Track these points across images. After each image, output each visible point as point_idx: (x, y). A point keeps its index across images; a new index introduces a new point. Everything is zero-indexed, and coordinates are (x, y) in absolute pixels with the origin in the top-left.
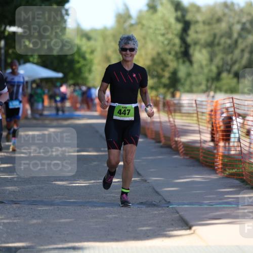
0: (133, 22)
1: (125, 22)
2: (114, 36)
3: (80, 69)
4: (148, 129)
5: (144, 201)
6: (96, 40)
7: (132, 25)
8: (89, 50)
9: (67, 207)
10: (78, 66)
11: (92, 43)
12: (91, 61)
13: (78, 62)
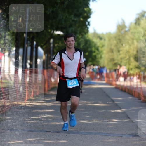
0: (127, 29)
1: (122, 29)
2: (115, 38)
3: (95, 56)
4: (135, 92)
5: (131, 133)
6: (105, 40)
7: (126, 31)
8: (101, 46)
9: (87, 135)
10: (94, 54)
11: (102, 41)
12: (102, 52)
13: (95, 52)
